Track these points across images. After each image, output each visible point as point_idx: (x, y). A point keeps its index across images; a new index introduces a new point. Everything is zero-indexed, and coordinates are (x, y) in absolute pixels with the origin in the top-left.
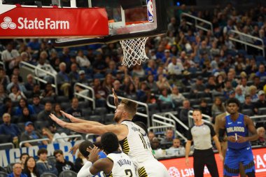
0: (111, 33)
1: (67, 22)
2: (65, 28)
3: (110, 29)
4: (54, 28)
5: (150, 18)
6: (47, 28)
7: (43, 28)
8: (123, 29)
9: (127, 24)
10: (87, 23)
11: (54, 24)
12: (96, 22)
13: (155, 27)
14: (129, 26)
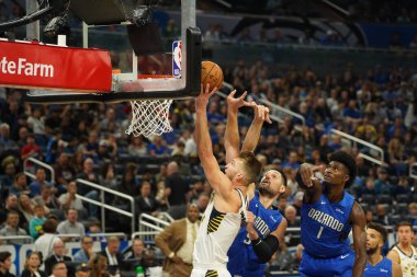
0: (114, 89)
1: (51, 67)
2: (47, 75)
3: (113, 83)
4: (31, 73)
5: (176, 72)
6: (19, 72)
7: (13, 72)
8: (134, 84)
9: (139, 77)
10: (80, 70)
11: (31, 69)
12: (93, 71)
13: (183, 85)
14: (143, 80)
